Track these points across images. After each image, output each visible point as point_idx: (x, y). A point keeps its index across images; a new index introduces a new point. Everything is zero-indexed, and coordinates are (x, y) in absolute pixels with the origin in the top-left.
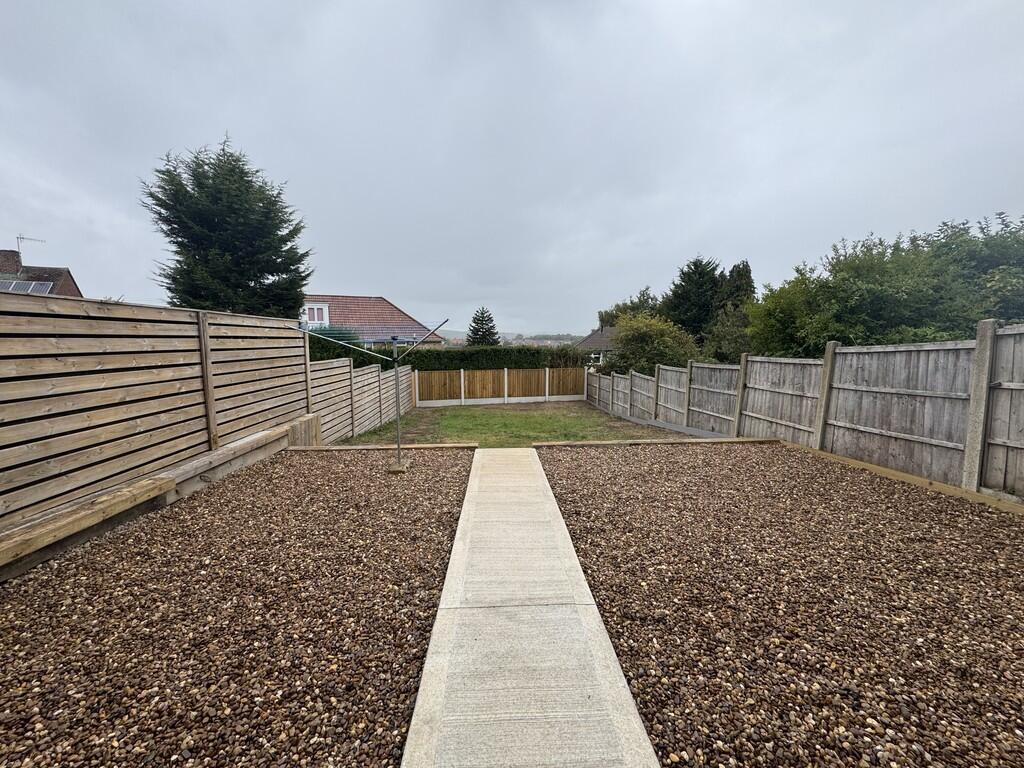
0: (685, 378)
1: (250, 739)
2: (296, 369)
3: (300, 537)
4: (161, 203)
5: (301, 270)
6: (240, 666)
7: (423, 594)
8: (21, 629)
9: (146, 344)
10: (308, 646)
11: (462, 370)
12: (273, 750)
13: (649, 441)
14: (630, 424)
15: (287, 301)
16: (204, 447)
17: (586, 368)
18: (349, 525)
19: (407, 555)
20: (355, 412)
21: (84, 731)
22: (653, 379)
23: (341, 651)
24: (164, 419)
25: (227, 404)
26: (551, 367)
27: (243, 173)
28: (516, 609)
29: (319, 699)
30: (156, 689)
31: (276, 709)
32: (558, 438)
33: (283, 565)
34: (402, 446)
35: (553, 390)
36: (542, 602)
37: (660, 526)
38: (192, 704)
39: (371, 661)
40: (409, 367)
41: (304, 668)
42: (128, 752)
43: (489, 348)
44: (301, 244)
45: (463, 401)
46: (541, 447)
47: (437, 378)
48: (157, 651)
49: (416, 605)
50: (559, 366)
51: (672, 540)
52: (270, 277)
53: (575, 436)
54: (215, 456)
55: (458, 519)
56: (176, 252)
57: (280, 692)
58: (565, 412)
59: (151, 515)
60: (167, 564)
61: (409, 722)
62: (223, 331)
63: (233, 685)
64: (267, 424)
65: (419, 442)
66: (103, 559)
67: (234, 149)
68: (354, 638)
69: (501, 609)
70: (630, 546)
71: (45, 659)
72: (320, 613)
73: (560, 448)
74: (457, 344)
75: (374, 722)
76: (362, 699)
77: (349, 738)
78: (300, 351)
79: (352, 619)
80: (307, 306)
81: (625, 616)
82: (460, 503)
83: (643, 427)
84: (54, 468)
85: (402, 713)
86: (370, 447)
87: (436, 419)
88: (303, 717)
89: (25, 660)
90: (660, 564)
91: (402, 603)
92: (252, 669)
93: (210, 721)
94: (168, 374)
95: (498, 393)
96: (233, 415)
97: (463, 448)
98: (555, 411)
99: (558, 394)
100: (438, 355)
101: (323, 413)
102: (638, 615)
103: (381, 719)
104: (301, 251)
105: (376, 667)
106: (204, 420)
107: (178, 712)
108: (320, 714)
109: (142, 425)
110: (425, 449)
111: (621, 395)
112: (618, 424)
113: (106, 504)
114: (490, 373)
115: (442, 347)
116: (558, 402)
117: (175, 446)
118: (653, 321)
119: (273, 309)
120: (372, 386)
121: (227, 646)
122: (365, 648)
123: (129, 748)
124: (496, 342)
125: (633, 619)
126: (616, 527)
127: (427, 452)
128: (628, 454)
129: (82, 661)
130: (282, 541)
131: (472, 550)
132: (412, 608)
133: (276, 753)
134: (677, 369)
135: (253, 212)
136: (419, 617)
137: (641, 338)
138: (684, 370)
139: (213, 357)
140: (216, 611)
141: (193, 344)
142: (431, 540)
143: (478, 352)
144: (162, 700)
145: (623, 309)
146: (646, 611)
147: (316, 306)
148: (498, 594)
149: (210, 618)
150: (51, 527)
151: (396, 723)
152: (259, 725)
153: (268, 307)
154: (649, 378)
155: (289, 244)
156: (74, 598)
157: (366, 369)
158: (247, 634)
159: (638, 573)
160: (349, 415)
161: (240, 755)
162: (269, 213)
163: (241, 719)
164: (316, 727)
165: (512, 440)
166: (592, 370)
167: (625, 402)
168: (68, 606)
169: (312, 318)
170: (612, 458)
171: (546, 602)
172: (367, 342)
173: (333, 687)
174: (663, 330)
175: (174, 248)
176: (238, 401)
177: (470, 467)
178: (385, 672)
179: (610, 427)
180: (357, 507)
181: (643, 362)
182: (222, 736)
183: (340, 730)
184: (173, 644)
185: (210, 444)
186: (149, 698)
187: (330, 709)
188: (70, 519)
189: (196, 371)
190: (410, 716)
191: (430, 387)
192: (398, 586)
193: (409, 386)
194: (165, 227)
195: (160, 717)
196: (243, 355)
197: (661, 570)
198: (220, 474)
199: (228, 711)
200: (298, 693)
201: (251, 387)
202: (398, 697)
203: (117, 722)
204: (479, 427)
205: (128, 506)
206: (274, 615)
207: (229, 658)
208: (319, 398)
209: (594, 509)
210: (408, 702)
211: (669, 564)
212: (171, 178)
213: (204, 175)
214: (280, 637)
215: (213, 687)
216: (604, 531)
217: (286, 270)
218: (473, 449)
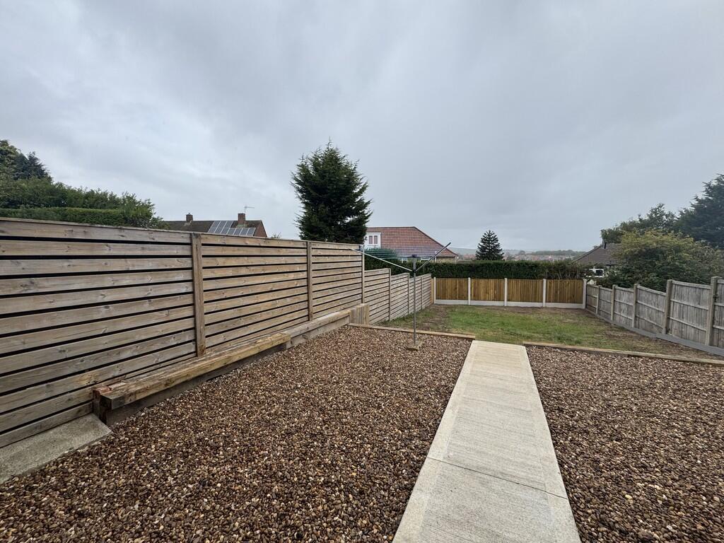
0: (707, 295)
1: (303, 501)
2: (356, 275)
3: (348, 382)
4: (299, 183)
5: (365, 213)
6: (305, 454)
7: (418, 442)
8: (223, 401)
9: (283, 260)
10: (342, 454)
11: (469, 279)
12: (314, 514)
13: (653, 355)
14: (635, 335)
15: (356, 233)
16: (306, 319)
17: (585, 280)
18: (377, 381)
19: (411, 411)
20: (391, 304)
21: (237, 462)
22: (664, 294)
23: (360, 465)
24: (289, 301)
25: (319, 295)
26: (549, 278)
27: (337, 159)
28: (488, 477)
29: (343, 493)
30: (267, 452)
31: (319, 489)
32: (551, 339)
33: (336, 398)
34: (417, 331)
35: (550, 298)
36: (513, 479)
37: (658, 444)
38: (280, 468)
39: (377, 479)
40: (430, 275)
41: (337, 468)
42: (251, 483)
43: (492, 262)
44: (366, 197)
45: (470, 302)
46: (531, 346)
47: (449, 283)
48: (270, 431)
49: (411, 449)
50: (556, 278)
51: (672, 461)
52: (349, 218)
53: (569, 340)
54: (310, 325)
55: (451, 393)
56: (304, 208)
57: (323, 479)
58: (562, 318)
59: (279, 353)
60: (282, 382)
61: (394, 533)
62: (319, 252)
63: (301, 464)
64: (339, 308)
65: (433, 329)
66: (257, 373)
67: (333, 147)
68: (368, 458)
69: (476, 474)
70: (616, 454)
71: (229, 419)
72: (351, 435)
73: (550, 349)
74: (469, 259)
75: (373, 523)
76: (367, 503)
77: (356, 527)
78: (359, 264)
79: (369, 446)
80: (368, 235)
81: (602, 522)
82: (455, 380)
83: (650, 340)
84: (242, 322)
85: (391, 525)
86: (397, 329)
87: (448, 314)
88: (333, 501)
89: (222, 417)
90: (653, 482)
91: (403, 444)
92: (311, 458)
93: (287, 481)
94: (292, 276)
95: (499, 297)
96: (321, 301)
97: (463, 338)
98: (551, 316)
99: (555, 301)
100: (451, 267)
101: (371, 303)
102: (617, 526)
103: (377, 523)
104: (365, 201)
105: (380, 484)
106: (307, 303)
107: (274, 469)
108: (342, 503)
109: (279, 303)
110: (434, 335)
111: (623, 307)
112: (620, 334)
113: (261, 344)
114: (492, 281)
115: (455, 261)
116: (555, 309)
117: (292, 316)
118: (665, 238)
119: (349, 238)
120: (403, 287)
121: (302, 439)
122: (374, 469)
123: (252, 480)
124: (501, 257)
125: (611, 528)
126: (601, 432)
127: (435, 338)
128: (624, 364)
129: (241, 425)
130: (337, 383)
131: (459, 419)
132: (409, 451)
133: (315, 517)
134: (695, 285)
135: (341, 181)
136: (412, 459)
137: (650, 255)
138: (706, 286)
139: (313, 267)
140: (299, 417)
141: (303, 260)
142: (429, 404)
143: (483, 265)
144: (269, 459)
145: (628, 227)
146: (628, 525)
147: (373, 235)
148: (475, 460)
149: (296, 420)
150: (238, 352)
151: (387, 531)
152: (309, 495)
153: (346, 236)
154: (659, 292)
155: (360, 197)
156: (243, 391)
157: (400, 276)
158: (313, 436)
159: (624, 485)
160: (387, 306)
161: (298, 509)
162: (349, 180)
163: (301, 487)
164: (339, 510)
165: (508, 337)
166: (591, 282)
167: (629, 313)
168: (240, 394)
169: (371, 242)
170: (605, 366)
171: (517, 481)
172: (403, 257)
173: (351, 488)
174: (679, 246)
175: (303, 205)
176: (324, 293)
177: (467, 354)
178: (385, 490)
179: (610, 336)
180: (383, 369)
181: (653, 277)
182: (291, 493)
183: (351, 518)
184: (278, 430)
185: (309, 317)
186: (264, 456)
187: (348, 502)
188: (246, 349)
189: (304, 275)
190: (396, 529)
191: (445, 289)
192: (402, 431)
193: (430, 288)
194: (300, 195)
195: (266, 469)
196: (328, 266)
197: (653, 490)
198: (312, 336)
199: (296, 479)
200: (332, 483)
201: (331, 285)
202: (390, 512)
203: (249, 464)
204: (480, 323)
205: (270, 346)
206: (327, 428)
207: (301, 447)
208: (369, 294)
209: (579, 410)
210: (396, 519)
211: (665, 486)
212: (303, 168)
213: (319, 165)
214: (328, 444)
215: (291, 462)
216: (588, 433)
217: (357, 214)
218: (471, 340)
